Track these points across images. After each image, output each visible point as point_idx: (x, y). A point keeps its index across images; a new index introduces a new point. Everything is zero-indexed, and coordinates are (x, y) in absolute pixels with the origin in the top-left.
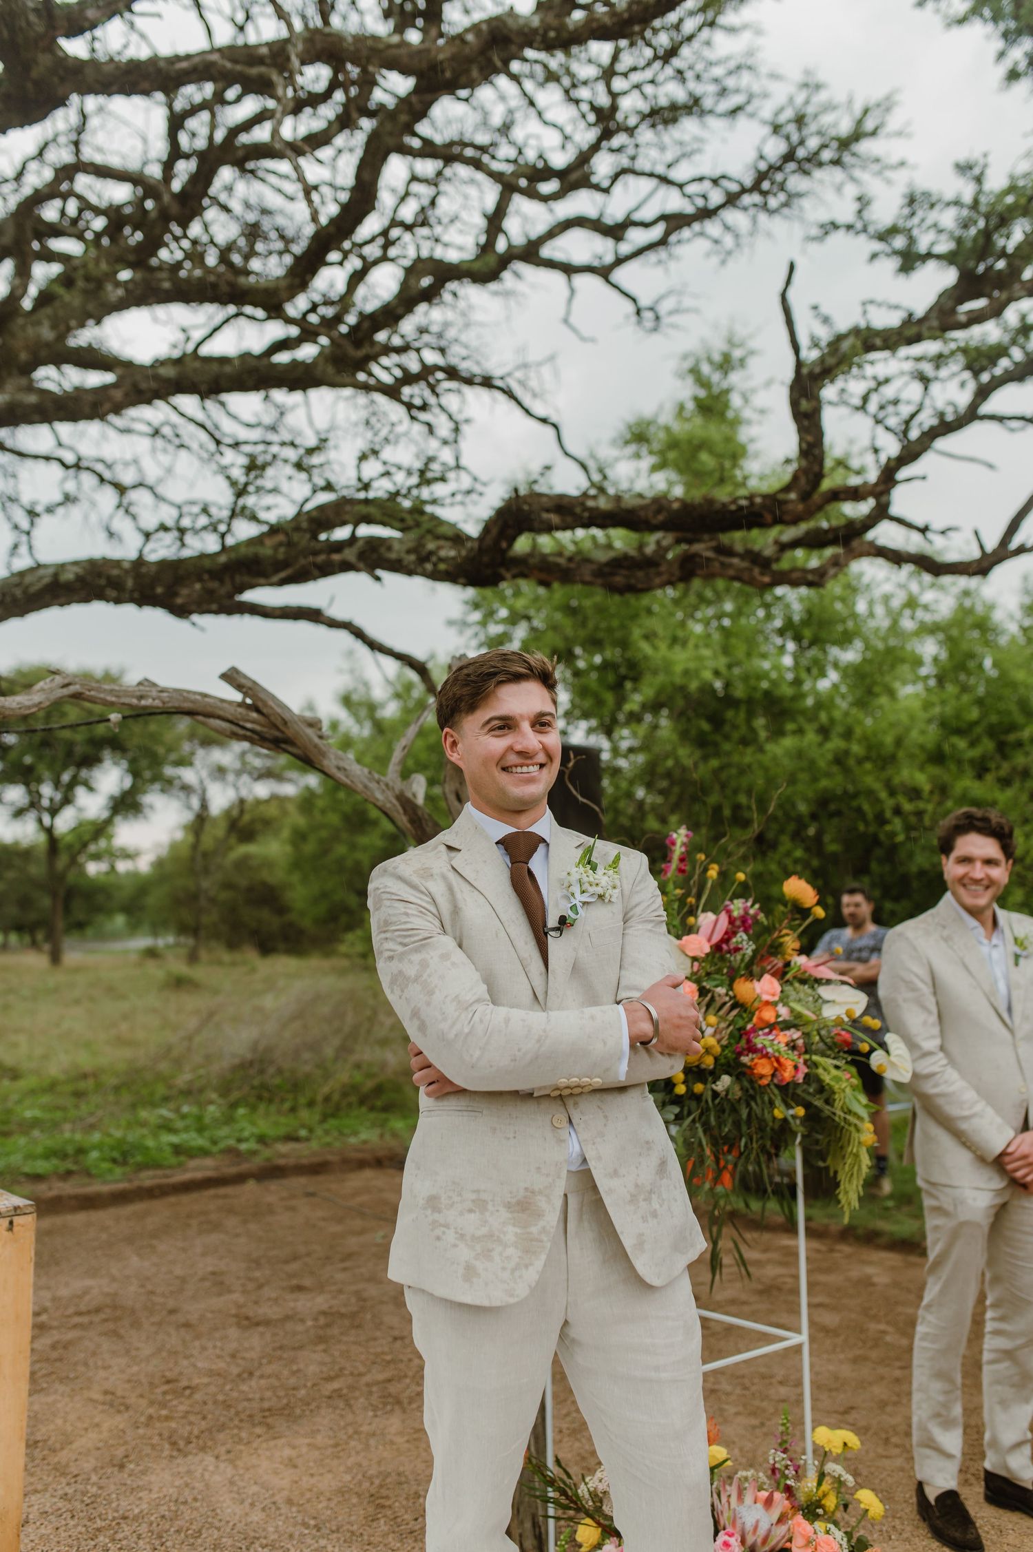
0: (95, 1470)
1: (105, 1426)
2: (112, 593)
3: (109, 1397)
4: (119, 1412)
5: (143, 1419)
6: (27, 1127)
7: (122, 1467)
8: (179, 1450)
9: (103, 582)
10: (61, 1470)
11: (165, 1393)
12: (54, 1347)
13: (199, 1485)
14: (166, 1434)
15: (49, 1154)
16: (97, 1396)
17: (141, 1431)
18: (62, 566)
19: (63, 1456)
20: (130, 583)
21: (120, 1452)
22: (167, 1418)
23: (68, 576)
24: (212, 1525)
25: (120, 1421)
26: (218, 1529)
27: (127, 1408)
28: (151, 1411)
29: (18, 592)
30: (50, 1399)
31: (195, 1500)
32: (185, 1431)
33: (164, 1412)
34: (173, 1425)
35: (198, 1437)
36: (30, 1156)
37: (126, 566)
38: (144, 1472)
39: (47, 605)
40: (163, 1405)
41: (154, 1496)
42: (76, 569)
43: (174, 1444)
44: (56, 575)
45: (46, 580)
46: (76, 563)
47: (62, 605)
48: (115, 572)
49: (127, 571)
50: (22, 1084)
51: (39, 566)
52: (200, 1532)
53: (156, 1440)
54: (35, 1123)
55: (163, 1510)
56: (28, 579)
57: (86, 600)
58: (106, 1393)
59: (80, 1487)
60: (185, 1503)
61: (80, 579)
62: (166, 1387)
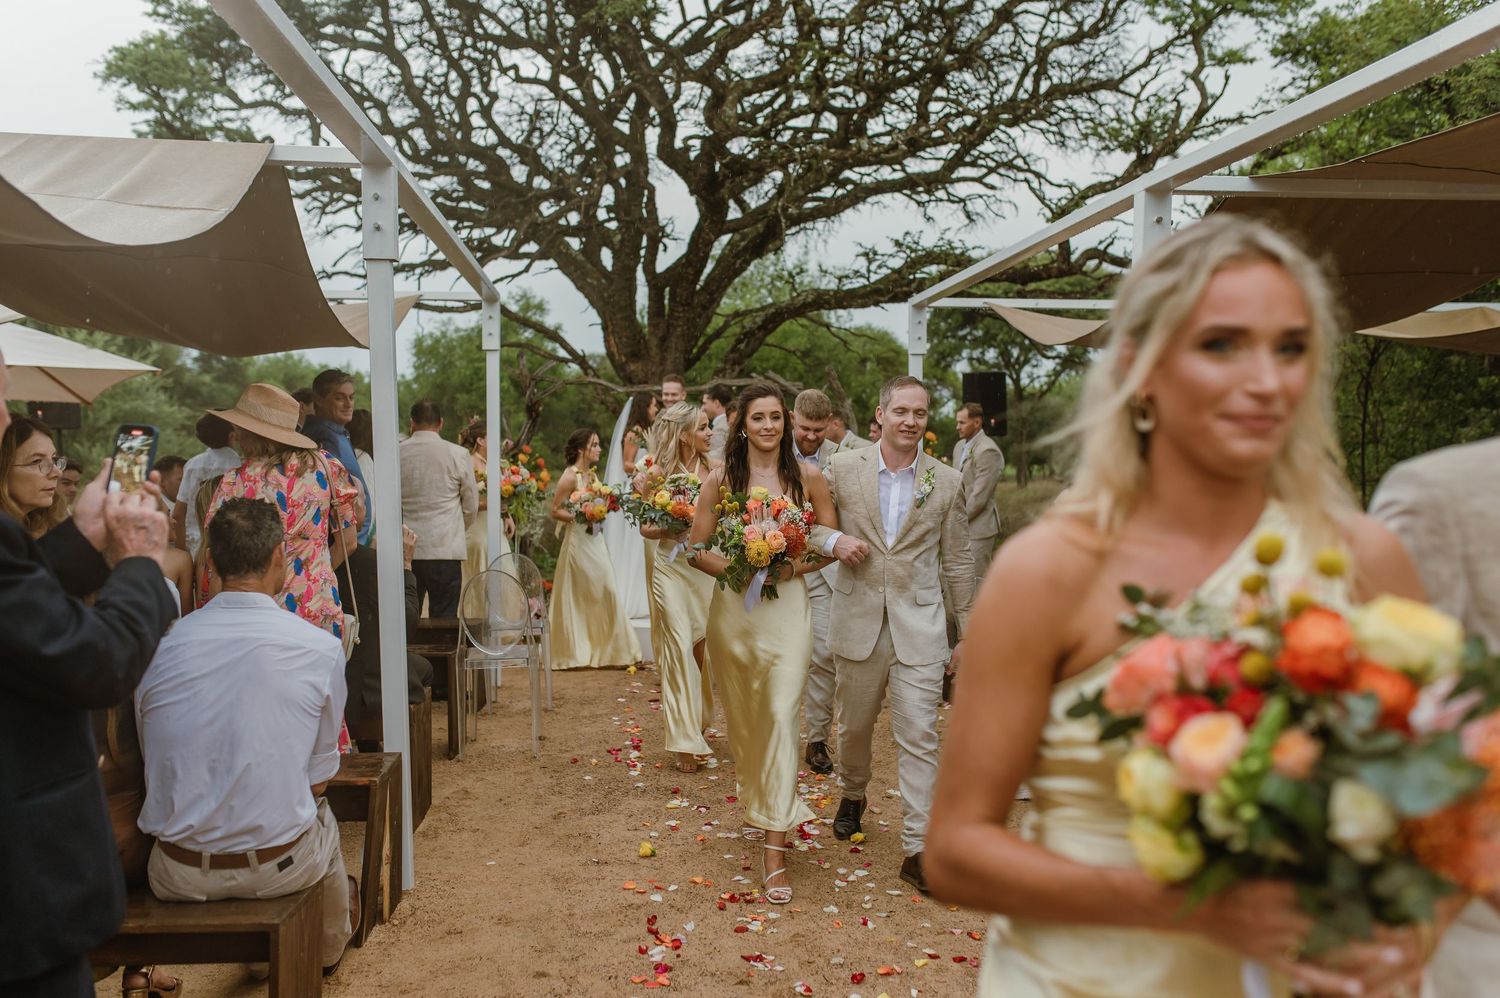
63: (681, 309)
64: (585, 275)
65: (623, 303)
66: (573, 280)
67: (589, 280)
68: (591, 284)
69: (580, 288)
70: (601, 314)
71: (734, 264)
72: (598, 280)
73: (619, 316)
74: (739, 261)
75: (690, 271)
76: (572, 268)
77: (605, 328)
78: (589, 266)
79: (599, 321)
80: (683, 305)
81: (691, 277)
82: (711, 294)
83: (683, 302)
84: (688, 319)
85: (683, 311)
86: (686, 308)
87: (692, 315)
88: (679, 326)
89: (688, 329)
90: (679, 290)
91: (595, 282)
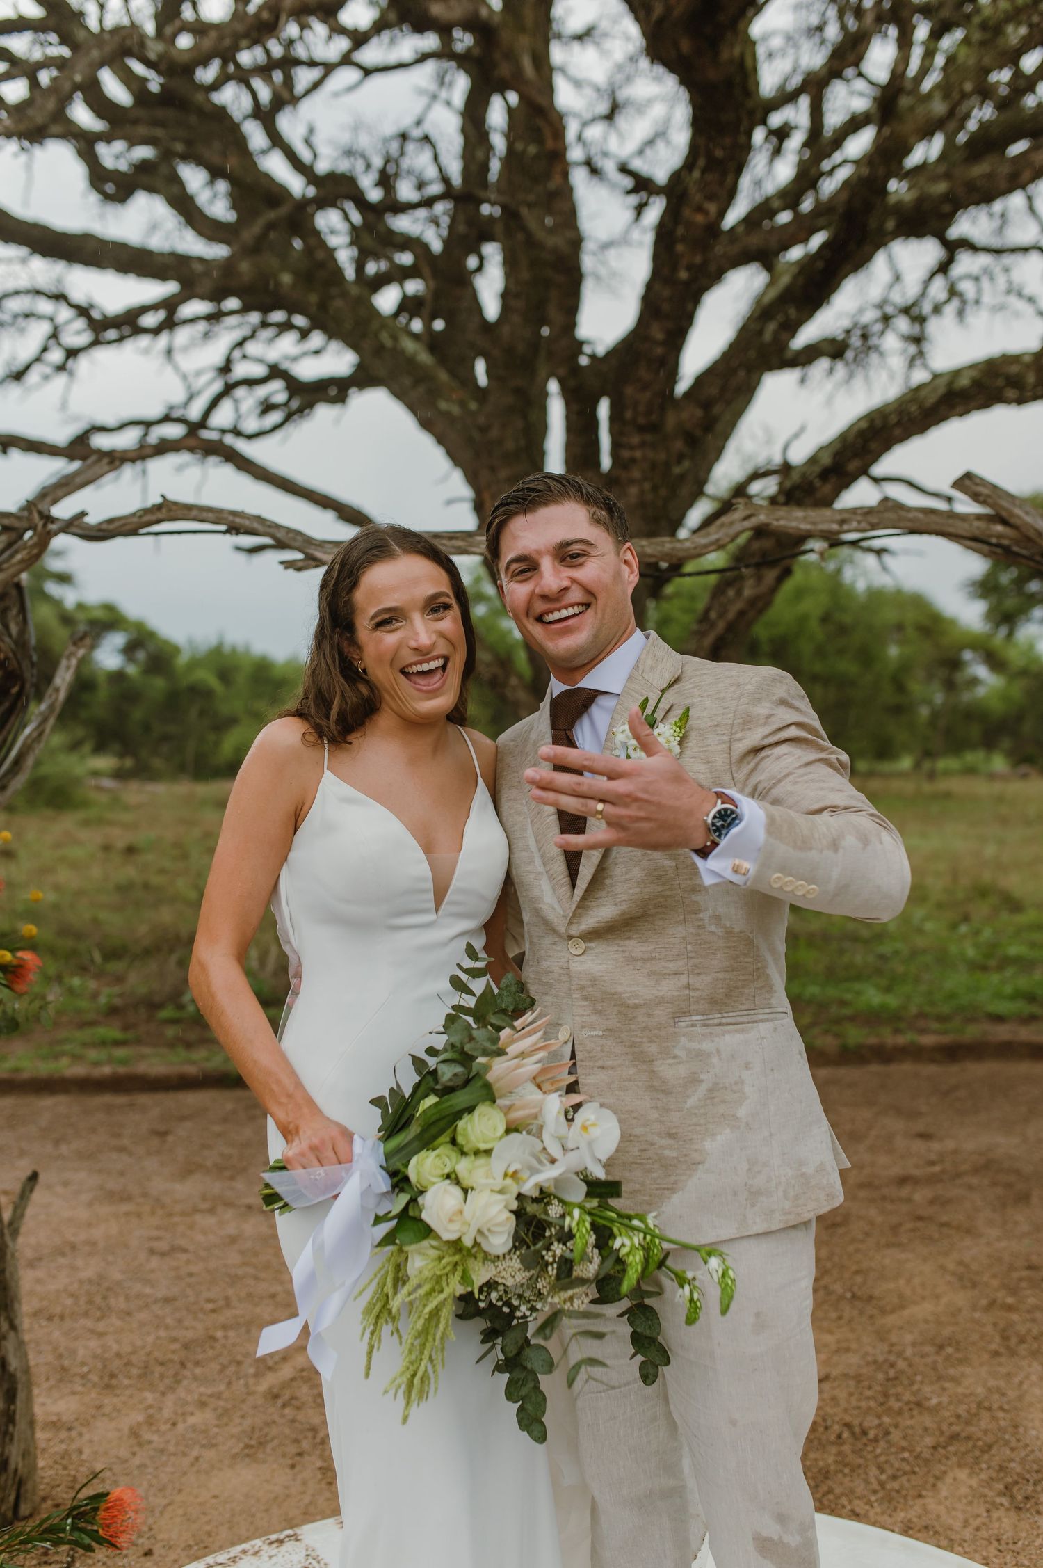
0: (914, 1344)
1: (944, 1300)
2: (1011, 393)
3: (961, 1269)
4: (964, 1287)
5: (984, 1302)
6: (1005, 962)
7: (941, 1347)
8: (1008, 1348)
9: (1000, 382)
10: (882, 1335)
11: (1021, 1279)
12: (932, 1202)
13: (1012, 1394)
14: (1002, 1324)
15: (1017, 995)
16: (951, 1266)
17: (977, 1315)
18: (957, 373)
19: (890, 1320)
20: (1031, 378)
21: (947, 1332)
22: (1010, 1308)
23: (964, 382)
24: (1007, 1443)
25: (961, 1298)
26: (1013, 1449)
27: (974, 1285)
28: (1000, 1295)
29: (913, 408)
30: (903, 1256)
31: (1001, 1409)
32: (1022, 1329)
33: (1010, 1300)
34: (1015, 1317)
35: (1035, 1338)
36: (998, 995)
37: (1027, 359)
38: (961, 1361)
39: (944, 418)
40: (1014, 1291)
41: (960, 1390)
42: (973, 373)
43: (1005, 1338)
44: (951, 383)
45: (942, 391)
46: (973, 366)
47: (961, 415)
48: (1014, 369)
49: (1028, 366)
50: (1021, 919)
51: (936, 376)
52: (990, 1447)
53: (989, 1329)
54: (1017, 961)
55: (962, 1410)
56: (923, 393)
57: (986, 405)
58: (961, 1263)
59: (892, 1358)
60: (989, 1409)
61: (976, 383)
62: (1025, 1273)
63: (636, 440)
64: (434, 393)
65: (510, 445)
66: (412, 408)
67: (443, 405)
68: (447, 415)
69: (426, 424)
70: (472, 478)
71: (760, 333)
72: (462, 404)
73: (502, 472)
74: (771, 327)
75: (657, 333)
76: (407, 381)
77: (478, 506)
78: (443, 376)
79: (466, 492)
80: (642, 429)
81: (659, 351)
82: (707, 405)
83: (641, 420)
84: (654, 466)
85: (643, 445)
86: (649, 437)
87: (662, 456)
88: (632, 481)
89: (655, 489)
90: (629, 391)
91: (455, 410)
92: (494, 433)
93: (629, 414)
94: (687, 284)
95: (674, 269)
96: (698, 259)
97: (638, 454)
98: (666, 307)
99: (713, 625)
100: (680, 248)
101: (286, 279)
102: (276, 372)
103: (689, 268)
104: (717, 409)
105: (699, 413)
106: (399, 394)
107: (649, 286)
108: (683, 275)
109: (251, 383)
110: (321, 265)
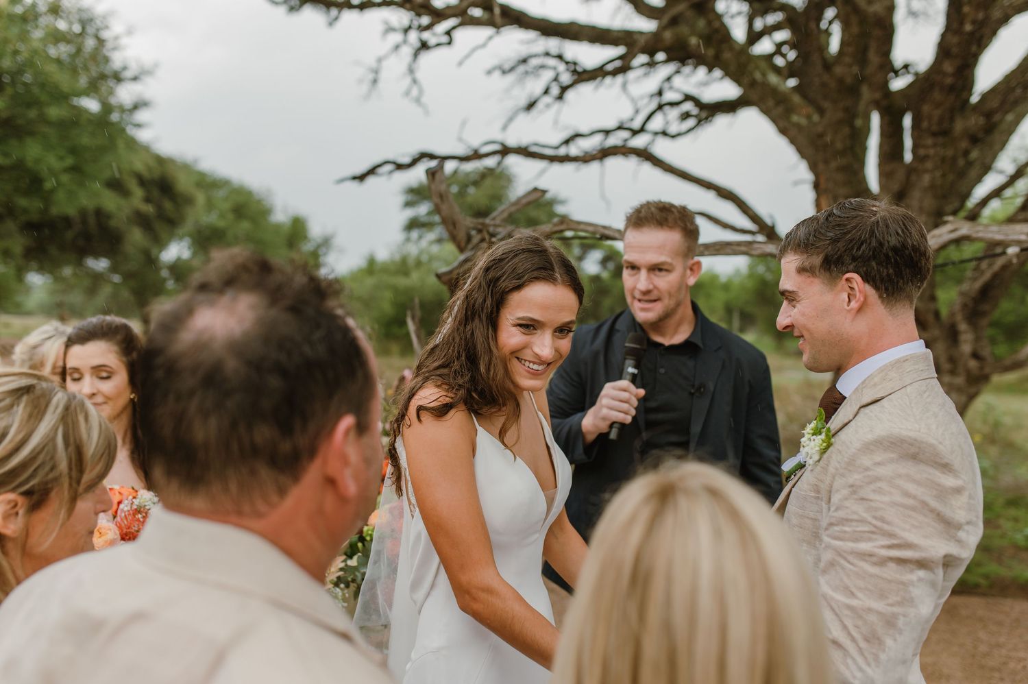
63: (929, 141)
64: (789, 110)
65: (839, 145)
66: (774, 120)
67: (795, 118)
68: (798, 126)
69: (783, 131)
70: (813, 167)
72: (809, 117)
73: (833, 165)
75: (948, 67)
76: (771, 103)
77: (816, 186)
78: (796, 99)
80: (934, 134)
81: (949, 81)
82: (989, 115)
83: (935, 128)
84: (943, 160)
85: (935, 145)
86: (940, 140)
87: (950, 153)
88: (926, 171)
89: (944, 175)
90: (926, 108)
91: (803, 121)
92: (828, 139)
93: (925, 124)
94: (972, 34)
95: (962, 23)
96: (981, 16)
97: (931, 152)
98: (955, 50)
99: (982, 272)
100: (966, 9)
101: (694, 41)
102: (688, 98)
103: (974, 22)
104: (997, 118)
105: (982, 121)
106: (766, 112)
107: (943, 36)
108: (968, 27)
109: (673, 104)
110: (717, 31)
